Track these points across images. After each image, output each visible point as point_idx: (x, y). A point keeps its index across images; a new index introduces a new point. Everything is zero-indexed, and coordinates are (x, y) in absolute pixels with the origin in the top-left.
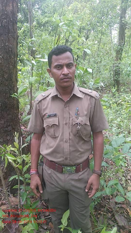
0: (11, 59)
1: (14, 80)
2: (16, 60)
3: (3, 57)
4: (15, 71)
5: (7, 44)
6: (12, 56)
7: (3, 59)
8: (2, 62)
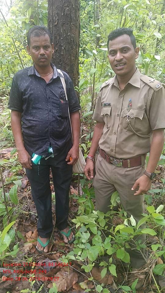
0: (72, 49)
1: (75, 72)
2: (78, 51)
3: (65, 48)
4: (76, 63)
5: (69, 34)
6: (74, 47)
7: (65, 50)
8: (64, 53)
